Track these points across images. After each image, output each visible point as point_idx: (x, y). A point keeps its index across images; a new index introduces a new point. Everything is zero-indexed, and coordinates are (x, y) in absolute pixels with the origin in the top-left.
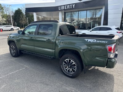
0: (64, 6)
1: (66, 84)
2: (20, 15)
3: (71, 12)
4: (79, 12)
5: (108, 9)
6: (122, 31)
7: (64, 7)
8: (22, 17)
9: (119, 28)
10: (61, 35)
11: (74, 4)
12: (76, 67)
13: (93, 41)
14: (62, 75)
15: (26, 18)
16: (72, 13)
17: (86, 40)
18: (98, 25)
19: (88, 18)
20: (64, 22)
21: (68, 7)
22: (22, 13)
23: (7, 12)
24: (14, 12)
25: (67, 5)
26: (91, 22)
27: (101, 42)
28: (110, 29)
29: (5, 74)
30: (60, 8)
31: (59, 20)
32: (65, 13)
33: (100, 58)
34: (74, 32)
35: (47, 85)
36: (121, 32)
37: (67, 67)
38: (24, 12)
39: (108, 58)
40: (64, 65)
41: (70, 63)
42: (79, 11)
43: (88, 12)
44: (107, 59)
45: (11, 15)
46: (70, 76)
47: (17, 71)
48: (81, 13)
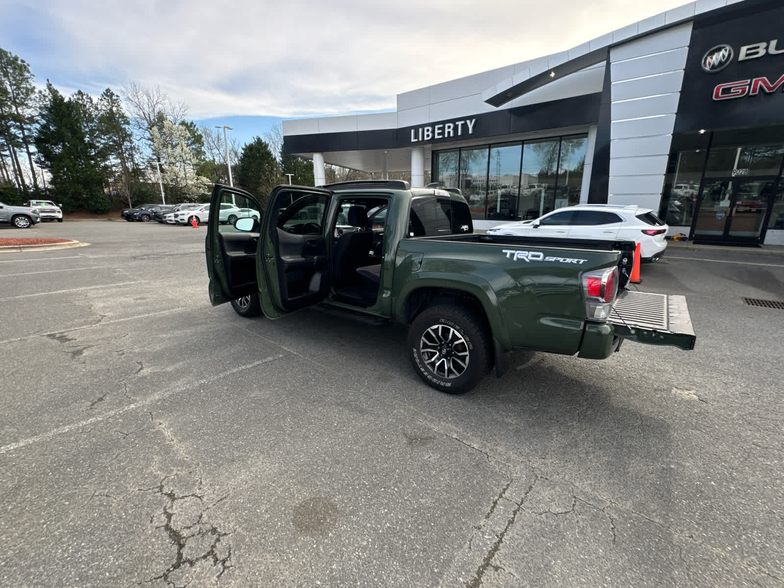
0: (433, 125)
1: (430, 412)
2: (260, 164)
3: (460, 149)
4: (494, 151)
5: (612, 138)
6: (666, 227)
7: (433, 132)
8: (271, 172)
9: (656, 214)
10: (415, 235)
11: (470, 118)
12: (467, 353)
13: (533, 256)
14: (415, 383)
15: (283, 175)
16: (464, 155)
17: (509, 252)
18: (566, 201)
19: (530, 176)
20: (430, 187)
21: (447, 130)
22: (269, 154)
23: (215, 151)
24: (241, 151)
25: (444, 122)
26: (540, 192)
27: (561, 260)
28: (613, 218)
29: (218, 372)
30: (416, 136)
31: (410, 180)
32: (435, 155)
33: (553, 321)
34: (465, 227)
35: (362, 412)
36: (659, 232)
37: (435, 354)
38: (277, 154)
39: (587, 322)
40: (425, 346)
41: (446, 338)
42: (490, 146)
43: (529, 149)
44: (583, 323)
45: (230, 164)
46: (445, 387)
47: (256, 363)
48: (498, 152)
